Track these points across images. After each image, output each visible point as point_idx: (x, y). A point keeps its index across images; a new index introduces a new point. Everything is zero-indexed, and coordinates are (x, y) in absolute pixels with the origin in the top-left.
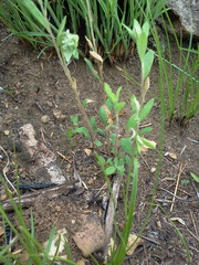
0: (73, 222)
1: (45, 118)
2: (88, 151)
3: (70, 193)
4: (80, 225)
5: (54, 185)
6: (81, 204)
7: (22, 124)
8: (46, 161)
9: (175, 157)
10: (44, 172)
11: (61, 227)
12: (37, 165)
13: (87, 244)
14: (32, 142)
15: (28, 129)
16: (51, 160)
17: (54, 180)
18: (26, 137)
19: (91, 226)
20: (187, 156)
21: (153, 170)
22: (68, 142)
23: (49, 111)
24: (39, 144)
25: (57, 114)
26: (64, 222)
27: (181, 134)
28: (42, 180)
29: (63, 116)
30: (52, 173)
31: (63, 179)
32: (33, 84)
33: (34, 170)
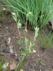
0: (11, 62)
1: (14, 37)
2: (20, 48)
3: (13, 56)
4: (12, 63)
5: (10, 53)
6: (14, 59)
8: (11, 47)
9: (39, 56)
10: (9, 49)
12: (8, 47)
13: (12, 68)
14: (9, 42)
16: (12, 47)
18: (8, 40)
19: (14, 64)
20: (42, 57)
21: (33, 57)
22: (17, 44)
24: (10, 43)
25: (17, 38)
26: (9, 61)
27: (42, 51)
28: (8, 51)
29: (18, 38)
30: (11, 50)
31: (13, 52)
32: (14, 29)
33: (7, 48)
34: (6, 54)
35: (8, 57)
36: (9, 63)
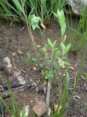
0: (32, 101)
1: (14, 54)
2: (35, 68)
3: (29, 88)
4: (35, 103)
5: (21, 85)
6: (34, 93)
7: (4, 57)
8: (17, 74)
9: (73, 69)
10: (16, 79)
11: (26, 105)
12: (12, 76)
14: (10, 66)
15: (7, 59)
16: (19, 73)
17: (21, 83)
18: (7, 63)
19: (40, 103)
20: (78, 68)
21: (64, 75)
22: (25, 65)
23: (15, 50)
24: (13, 66)
25: (20, 52)
27: (75, 58)
28: (15, 83)
29: (22, 53)
30: (20, 80)
31: (25, 82)
32: (7, 38)
33: (11, 79)
34: (13, 91)
35: (21, 94)
36: (28, 106)
